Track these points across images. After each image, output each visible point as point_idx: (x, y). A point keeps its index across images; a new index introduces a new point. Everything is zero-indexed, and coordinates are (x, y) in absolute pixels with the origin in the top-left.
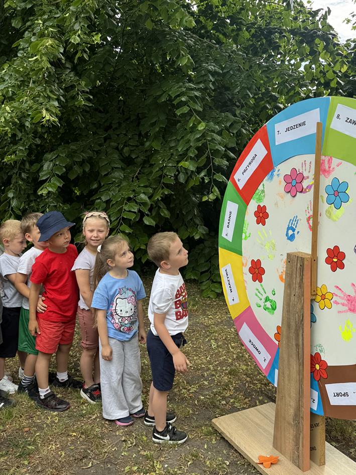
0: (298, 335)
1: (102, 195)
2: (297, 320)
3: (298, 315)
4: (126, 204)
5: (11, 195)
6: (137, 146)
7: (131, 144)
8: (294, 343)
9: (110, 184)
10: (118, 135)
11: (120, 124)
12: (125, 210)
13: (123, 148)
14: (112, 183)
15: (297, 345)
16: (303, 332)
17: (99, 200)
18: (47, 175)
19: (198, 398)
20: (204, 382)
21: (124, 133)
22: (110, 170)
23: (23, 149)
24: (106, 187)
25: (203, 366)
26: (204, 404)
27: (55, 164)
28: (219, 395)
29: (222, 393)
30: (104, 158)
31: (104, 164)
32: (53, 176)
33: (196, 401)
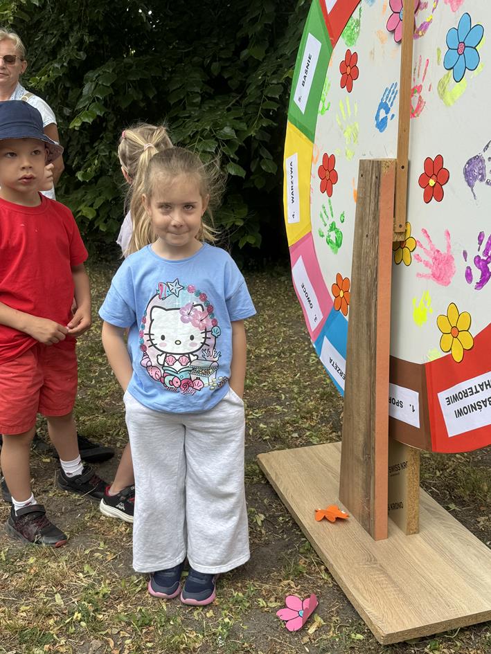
2: (369, 280)
3: (371, 271)
4: (200, 141)
6: (233, 61)
7: (224, 57)
8: (365, 322)
9: (185, 118)
13: (210, 64)
14: (188, 117)
15: (369, 325)
16: (376, 300)
18: (85, 101)
19: (258, 426)
20: (277, 407)
21: (215, 41)
22: (182, 97)
23: (59, 67)
24: (180, 122)
25: (284, 386)
26: (262, 434)
27: (97, 83)
28: (291, 425)
29: (298, 422)
30: (178, 79)
31: (175, 88)
32: (94, 101)
33: (252, 429)
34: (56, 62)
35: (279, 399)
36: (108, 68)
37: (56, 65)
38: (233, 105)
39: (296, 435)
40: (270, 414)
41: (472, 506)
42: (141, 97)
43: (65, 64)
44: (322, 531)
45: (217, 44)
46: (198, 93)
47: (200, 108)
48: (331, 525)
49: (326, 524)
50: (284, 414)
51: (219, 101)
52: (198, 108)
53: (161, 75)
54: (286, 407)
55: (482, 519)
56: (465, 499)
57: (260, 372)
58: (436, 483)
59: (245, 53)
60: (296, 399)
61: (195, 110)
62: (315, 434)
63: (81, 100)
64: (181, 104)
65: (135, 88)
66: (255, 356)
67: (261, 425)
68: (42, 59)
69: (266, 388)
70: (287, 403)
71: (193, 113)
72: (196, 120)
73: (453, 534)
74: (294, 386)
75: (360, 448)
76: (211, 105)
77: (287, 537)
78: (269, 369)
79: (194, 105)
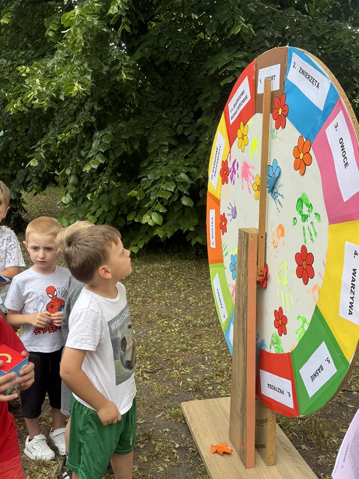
0: (244, 319)
1: (148, 174)
2: (243, 302)
3: (244, 297)
4: (164, 182)
5: (68, 172)
6: (191, 123)
7: (185, 122)
8: (242, 328)
9: (157, 162)
10: (174, 113)
11: (179, 101)
12: (162, 189)
13: (177, 126)
14: (159, 162)
15: (243, 329)
16: (247, 315)
17: (145, 179)
18: (93, 152)
19: (186, 380)
20: (201, 366)
21: (181, 110)
22: (156, 148)
23: (78, 127)
24: (153, 165)
25: (209, 350)
26: (188, 386)
27: (101, 141)
28: (208, 380)
29: (213, 379)
30: (154, 135)
31: (152, 142)
32: (98, 153)
33: (181, 383)
34: (76, 124)
35: (204, 359)
36: (109, 131)
37: (76, 126)
38: (190, 153)
39: (210, 388)
40: (196, 370)
41: (317, 447)
42: (129, 148)
43: (82, 125)
44: (213, 460)
45: (181, 112)
46: (167, 145)
47: (168, 156)
48: (220, 456)
49: (217, 455)
50: (205, 371)
51: (181, 150)
52: (166, 156)
53: (143, 134)
54: (208, 366)
55: (321, 457)
56: (313, 442)
57: (194, 338)
58: (296, 429)
59: (199, 120)
60: (215, 360)
61: (164, 157)
62: (223, 388)
63: (91, 151)
64: (156, 153)
65: (125, 143)
66: (193, 326)
67: (189, 380)
68: (67, 119)
69: (196, 351)
70: (209, 363)
71: (162, 158)
72: (164, 164)
73: (298, 467)
74: (215, 351)
75: (240, 408)
76: (175, 153)
77: (193, 462)
78: (200, 336)
79: (163, 153)
